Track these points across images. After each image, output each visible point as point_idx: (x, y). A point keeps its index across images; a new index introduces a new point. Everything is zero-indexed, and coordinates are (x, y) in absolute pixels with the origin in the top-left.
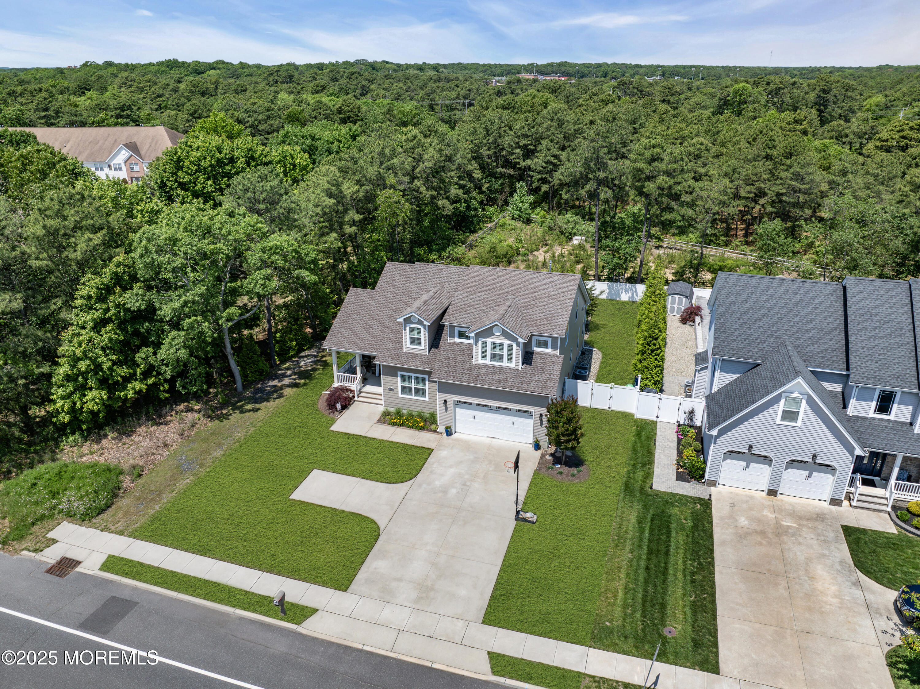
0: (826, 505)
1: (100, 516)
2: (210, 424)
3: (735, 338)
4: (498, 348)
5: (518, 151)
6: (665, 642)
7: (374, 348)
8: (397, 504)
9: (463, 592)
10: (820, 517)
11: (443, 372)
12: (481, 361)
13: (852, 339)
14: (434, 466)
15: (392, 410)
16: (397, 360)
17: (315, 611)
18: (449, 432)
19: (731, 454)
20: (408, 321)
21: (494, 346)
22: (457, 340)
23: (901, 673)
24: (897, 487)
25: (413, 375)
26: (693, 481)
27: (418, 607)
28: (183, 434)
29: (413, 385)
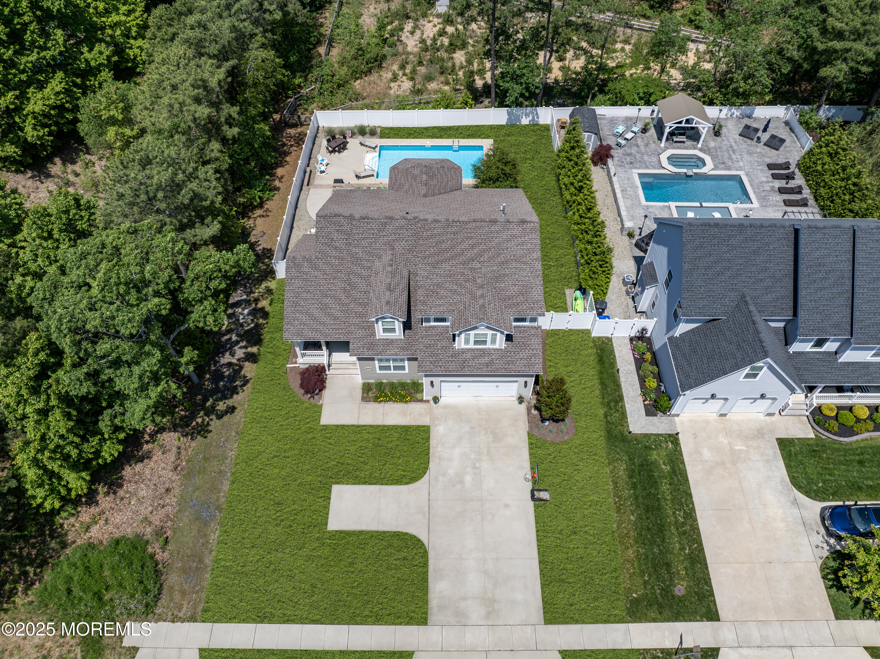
0: (761, 416)
1: (159, 603)
2: (194, 444)
3: (700, 296)
4: (480, 337)
6: (678, 601)
8: (427, 509)
9: (519, 596)
10: (760, 432)
11: (428, 363)
12: (463, 346)
15: (372, 382)
16: (373, 349)
17: (413, 653)
18: (436, 400)
19: (697, 399)
20: (380, 318)
21: (477, 335)
22: (434, 324)
23: (830, 583)
24: (818, 396)
25: (391, 357)
26: (660, 415)
27: (490, 622)
28: (176, 468)
29: (392, 364)
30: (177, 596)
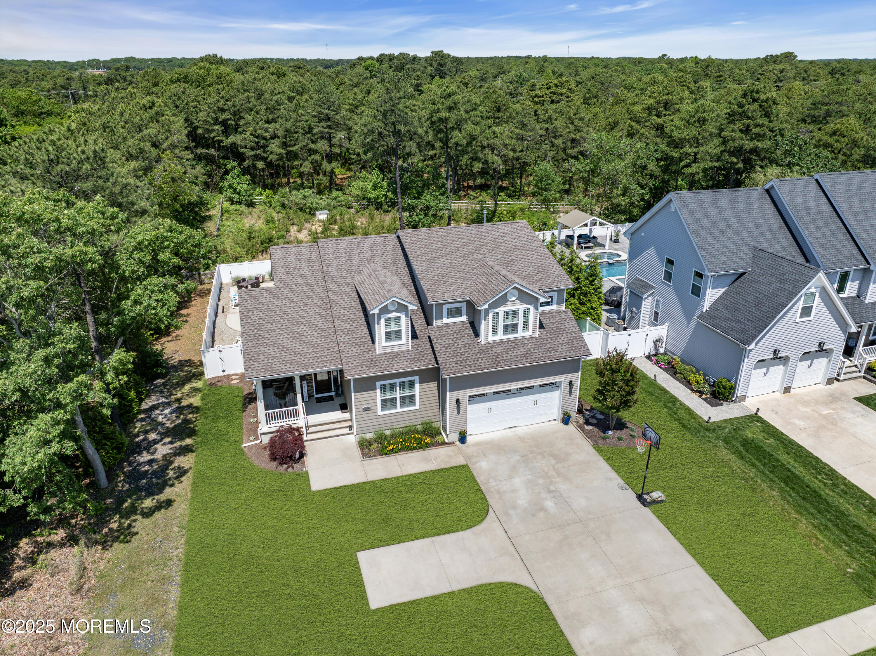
0: (825, 385)
4: (510, 317)
5: (217, 127)
7: (325, 361)
8: (512, 549)
9: (707, 615)
11: (453, 364)
12: (492, 338)
14: (492, 483)
15: (370, 436)
16: (374, 366)
18: (463, 439)
19: (759, 364)
20: (385, 310)
21: (507, 315)
22: (446, 321)
24: (866, 353)
25: (397, 381)
26: (726, 403)
29: (398, 394)
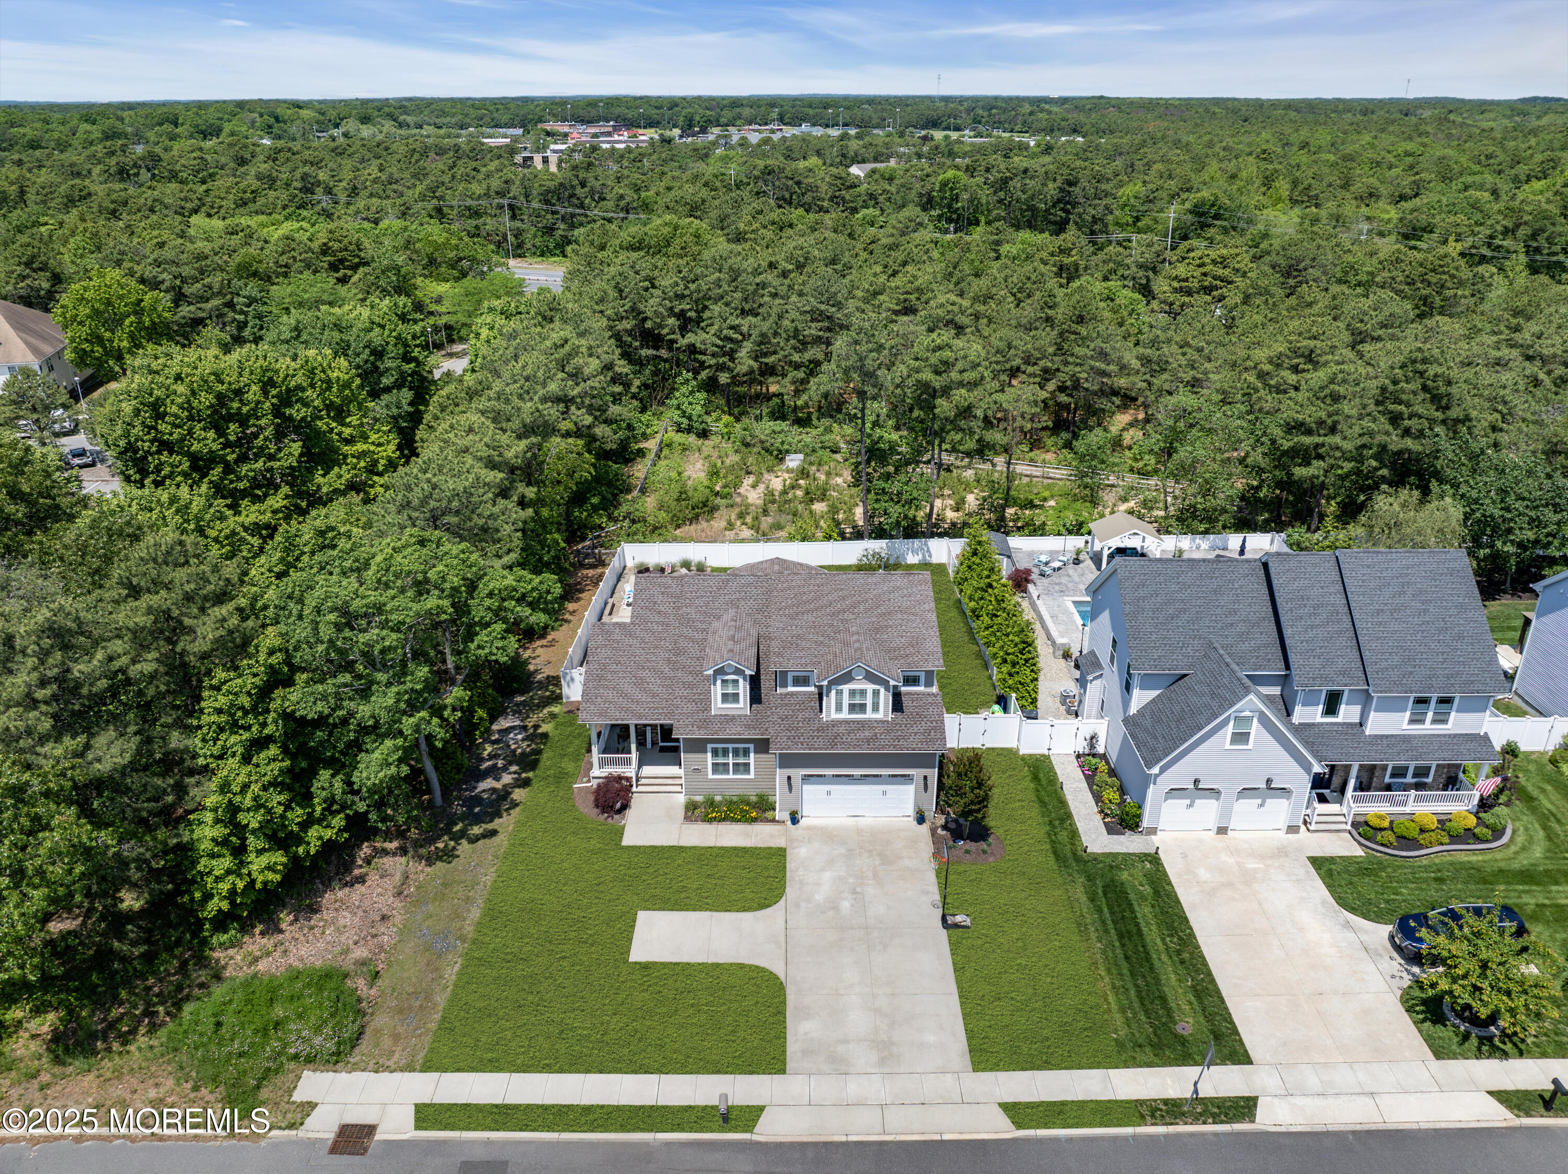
0: (1282, 834)
1: (357, 1050)
2: (430, 870)
3: (1152, 645)
4: (857, 696)
5: (672, 321)
6: (1183, 1041)
8: (783, 939)
9: (931, 1038)
10: (1281, 852)
11: (785, 739)
12: (835, 716)
13: (1287, 632)
14: (801, 872)
15: (699, 798)
16: (706, 728)
17: (761, 1109)
18: (794, 820)
19: (1175, 792)
20: (720, 672)
21: (853, 693)
22: (791, 689)
23: (1421, 1016)
24: (1356, 800)
25: (730, 746)
26: (1128, 833)
27: (887, 1070)
28: (400, 894)
29: (731, 760)
30: (387, 1042)
